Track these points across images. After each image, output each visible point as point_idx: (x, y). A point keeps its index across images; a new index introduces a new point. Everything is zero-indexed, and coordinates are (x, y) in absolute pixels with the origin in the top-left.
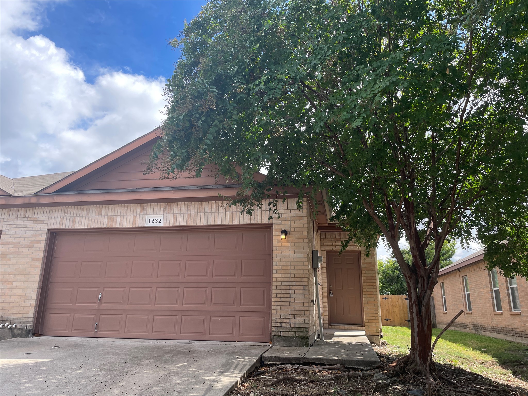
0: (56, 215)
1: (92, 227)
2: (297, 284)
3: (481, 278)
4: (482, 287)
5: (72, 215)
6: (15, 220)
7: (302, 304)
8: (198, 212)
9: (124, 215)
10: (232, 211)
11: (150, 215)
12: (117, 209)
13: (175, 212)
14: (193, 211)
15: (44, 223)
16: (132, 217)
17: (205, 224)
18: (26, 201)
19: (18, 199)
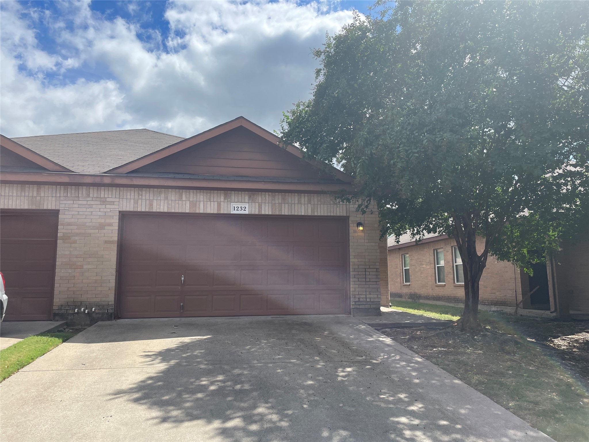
0: (129, 197)
1: (173, 211)
2: (371, 267)
3: (424, 256)
4: (425, 263)
5: (147, 197)
6: (76, 199)
7: (375, 283)
8: (282, 202)
9: (207, 201)
10: (313, 203)
11: (234, 202)
12: (198, 195)
13: (260, 201)
14: (277, 202)
15: (114, 205)
16: (216, 203)
17: (290, 214)
18: (98, 180)
19: (86, 177)
